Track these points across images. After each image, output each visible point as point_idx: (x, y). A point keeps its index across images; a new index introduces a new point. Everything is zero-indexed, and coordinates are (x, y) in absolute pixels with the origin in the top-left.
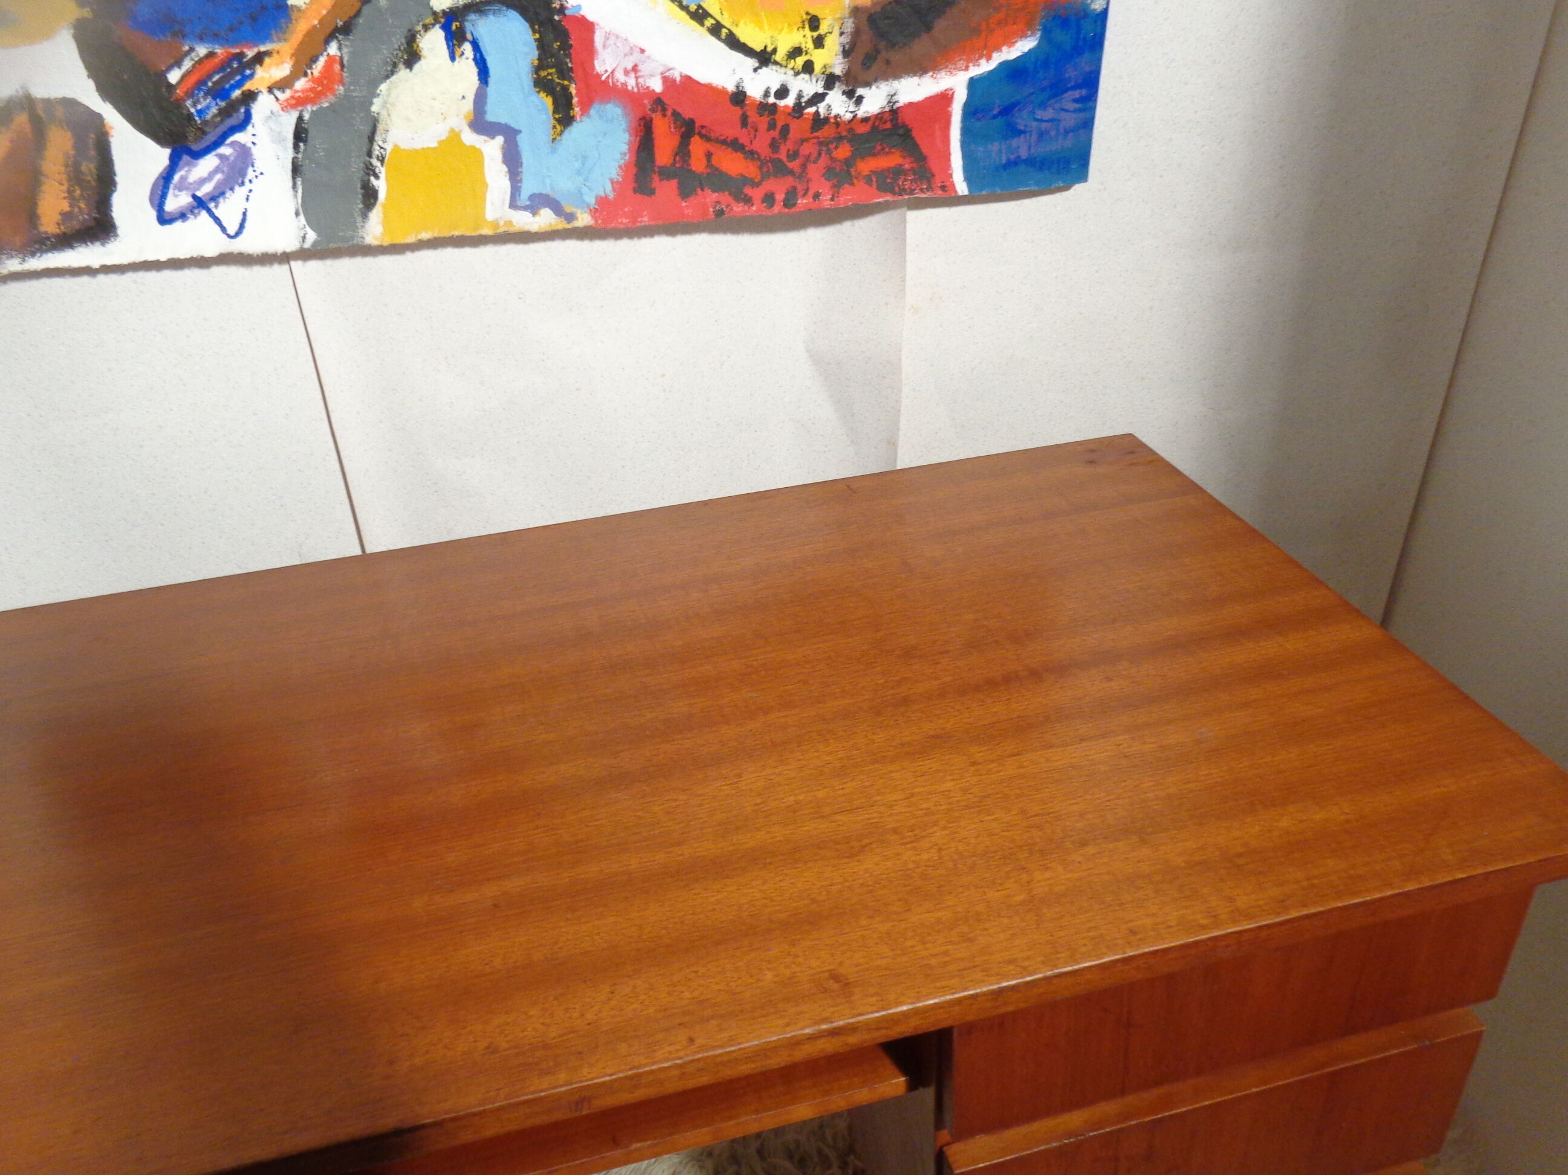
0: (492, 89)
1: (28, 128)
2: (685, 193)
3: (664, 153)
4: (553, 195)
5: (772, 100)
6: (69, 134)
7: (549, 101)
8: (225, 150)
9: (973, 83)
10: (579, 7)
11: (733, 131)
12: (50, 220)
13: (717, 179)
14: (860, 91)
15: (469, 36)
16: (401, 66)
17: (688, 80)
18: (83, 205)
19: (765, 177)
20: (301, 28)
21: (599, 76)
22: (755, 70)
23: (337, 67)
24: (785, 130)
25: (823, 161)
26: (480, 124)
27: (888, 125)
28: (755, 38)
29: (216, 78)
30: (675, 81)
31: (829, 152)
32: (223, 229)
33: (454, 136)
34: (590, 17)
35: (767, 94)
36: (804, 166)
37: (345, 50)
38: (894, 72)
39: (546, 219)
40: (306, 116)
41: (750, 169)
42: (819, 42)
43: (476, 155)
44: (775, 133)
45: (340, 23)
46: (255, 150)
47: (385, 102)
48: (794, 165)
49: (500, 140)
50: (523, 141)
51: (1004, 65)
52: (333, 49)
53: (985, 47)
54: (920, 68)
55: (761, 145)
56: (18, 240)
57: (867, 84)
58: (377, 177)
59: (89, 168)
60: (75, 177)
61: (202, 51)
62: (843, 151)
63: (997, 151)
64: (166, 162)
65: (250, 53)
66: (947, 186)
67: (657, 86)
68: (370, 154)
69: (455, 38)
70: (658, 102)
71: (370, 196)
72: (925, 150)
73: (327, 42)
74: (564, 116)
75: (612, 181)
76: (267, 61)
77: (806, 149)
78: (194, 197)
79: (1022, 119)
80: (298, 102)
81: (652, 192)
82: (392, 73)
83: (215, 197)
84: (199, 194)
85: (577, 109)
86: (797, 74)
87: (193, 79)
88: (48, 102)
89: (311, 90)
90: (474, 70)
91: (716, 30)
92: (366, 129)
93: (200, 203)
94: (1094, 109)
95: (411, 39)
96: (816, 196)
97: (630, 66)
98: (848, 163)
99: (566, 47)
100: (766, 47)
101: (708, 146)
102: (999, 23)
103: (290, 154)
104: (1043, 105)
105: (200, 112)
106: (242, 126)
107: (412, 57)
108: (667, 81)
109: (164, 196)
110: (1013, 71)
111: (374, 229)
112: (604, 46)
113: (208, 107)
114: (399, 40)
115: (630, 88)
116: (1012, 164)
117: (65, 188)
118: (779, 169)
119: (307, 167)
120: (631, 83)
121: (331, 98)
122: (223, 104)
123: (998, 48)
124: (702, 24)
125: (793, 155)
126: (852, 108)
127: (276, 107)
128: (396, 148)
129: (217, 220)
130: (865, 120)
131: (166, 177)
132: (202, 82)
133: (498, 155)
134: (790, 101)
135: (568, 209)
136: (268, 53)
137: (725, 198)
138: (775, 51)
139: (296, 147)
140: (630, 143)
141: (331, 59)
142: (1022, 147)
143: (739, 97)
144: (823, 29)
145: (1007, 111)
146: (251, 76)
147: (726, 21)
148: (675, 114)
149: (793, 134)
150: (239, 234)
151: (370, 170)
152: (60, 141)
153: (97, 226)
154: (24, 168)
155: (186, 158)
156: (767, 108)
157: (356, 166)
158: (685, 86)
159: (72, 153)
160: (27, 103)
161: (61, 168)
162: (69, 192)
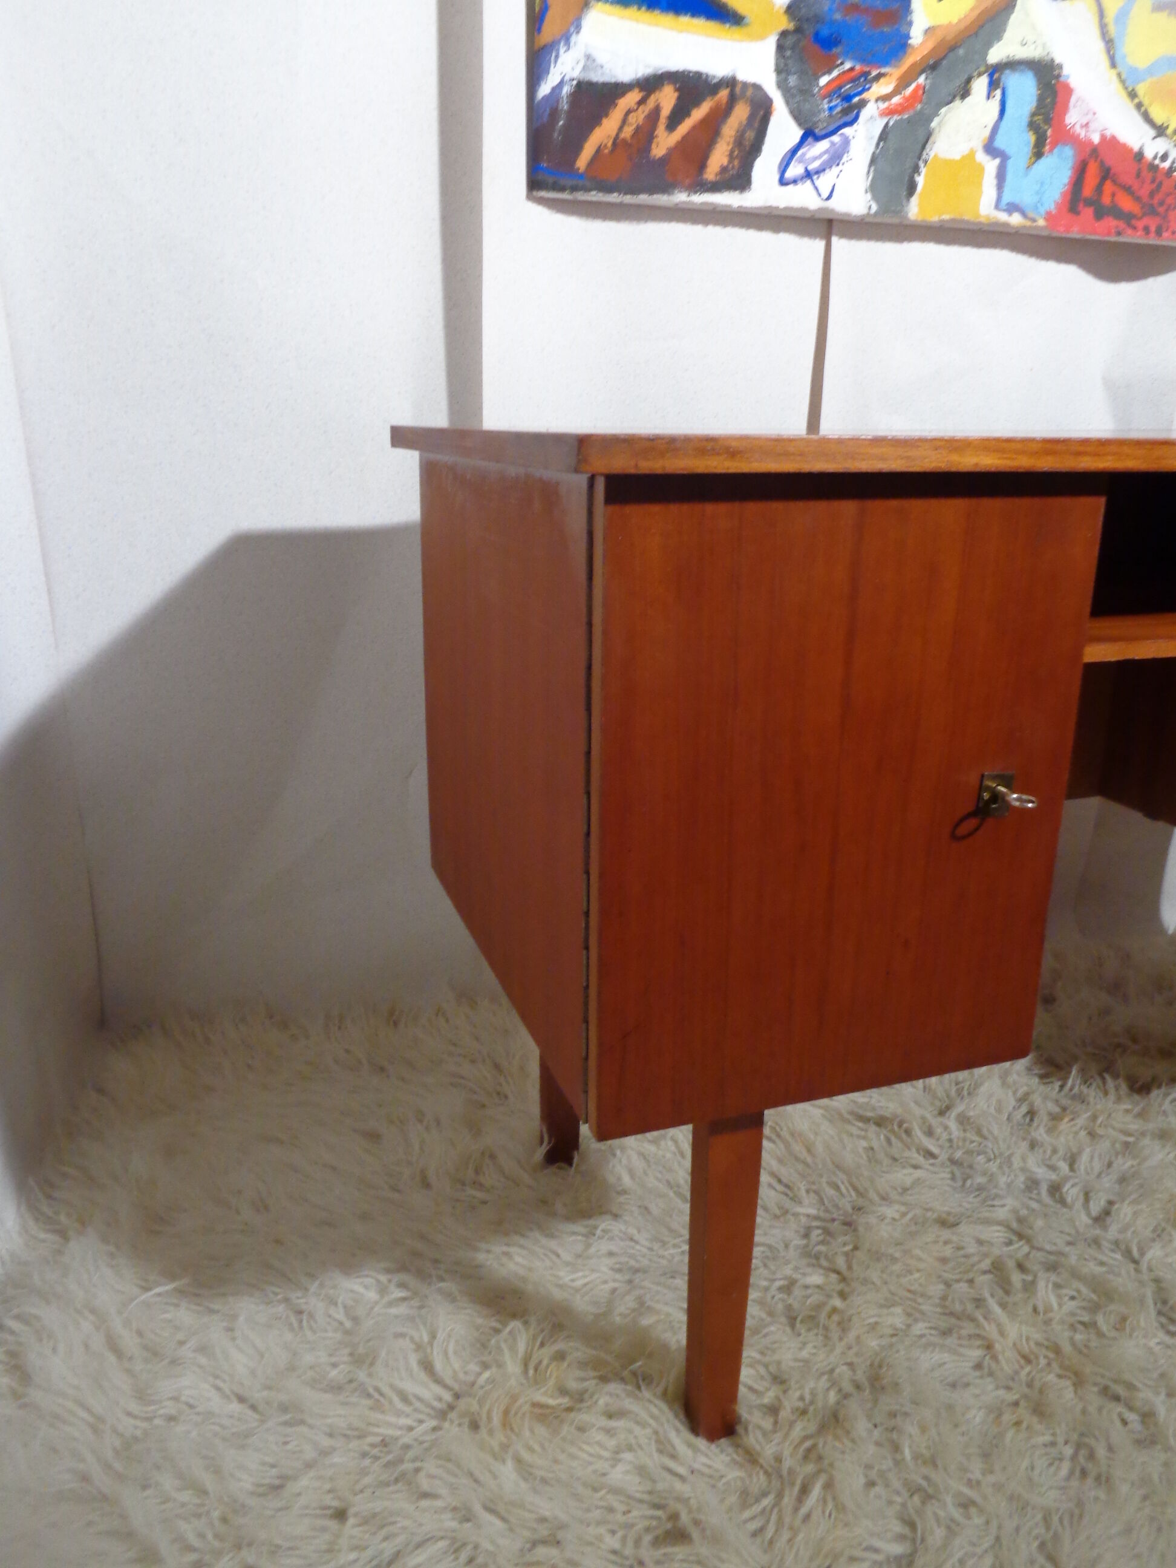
0: (1004, 124)
1: (724, 101)
2: (1099, 215)
3: (1088, 191)
4: (1021, 205)
5: (1157, 162)
6: (749, 109)
7: (1033, 139)
8: (836, 138)
10: (1068, 77)
11: (1128, 179)
12: (712, 171)
13: (1117, 213)
15: (1001, 85)
17: (1114, 139)
18: (736, 162)
19: (1144, 215)
20: (910, 60)
21: (1066, 126)
22: (1154, 138)
23: (921, 92)
24: (1160, 185)
26: (990, 148)
28: (1159, 115)
29: (848, 87)
30: (1106, 138)
32: (820, 195)
33: (971, 154)
34: (1072, 85)
35: (1155, 157)
37: (929, 81)
39: (1016, 222)
40: (891, 124)
41: (1137, 208)
43: (981, 169)
44: (1155, 186)
45: (931, 62)
46: (853, 142)
47: (941, 122)
48: (1161, 210)
49: (997, 161)
50: (1010, 164)
52: (921, 80)
55: (1144, 192)
56: (687, 181)
58: (919, 174)
59: (750, 135)
60: (739, 141)
61: (848, 65)
64: (797, 140)
65: (874, 73)
67: (1096, 139)
68: (919, 158)
69: (993, 85)
70: (1094, 151)
71: (912, 188)
73: (920, 74)
74: (1038, 153)
75: (1055, 201)
76: (882, 80)
77: (1169, 200)
78: (806, 168)
80: (889, 112)
81: (1077, 213)
82: (950, 102)
83: (818, 172)
84: (810, 168)
85: (1047, 148)
87: (834, 85)
88: (745, 85)
89: (901, 105)
90: (997, 108)
91: (1139, 106)
92: (921, 139)
93: (808, 175)
95: (969, 81)
96: (1173, 232)
97: (1085, 123)
99: (1054, 103)
100: (1163, 124)
101: (1115, 188)
103: (871, 149)
105: (830, 108)
106: (850, 123)
107: (965, 92)
108: (1103, 137)
109: (788, 164)
111: (915, 210)
112: (1074, 106)
113: (836, 106)
114: (959, 81)
115: (1081, 137)
117: (730, 147)
118: (1151, 211)
119: (879, 161)
120: (1082, 135)
121: (911, 112)
122: (846, 105)
124: (1132, 101)
125: (1162, 203)
127: (875, 113)
128: (936, 156)
129: (816, 189)
131: (794, 151)
132: (838, 89)
133: (994, 172)
134: (1166, 165)
135: (1031, 214)
136: (884, 75)
137: (1122, 225)
138: (1167, 127)
139: (878, 145)
140: (1071, 178)
141: (918, 87)
143: (1140, 155)
146: (869, 89)
147: (1146, 102)
148: (1102, 162)
149: (1164, 189)
150: (829, 198)
151: (916, 170)
152: (741, 113)
153: (739, 179)
154: (711, 127)
155: (810, 139)
156: (1153, 168)
157: (909, 164)
158: (1111, 143)
159: (745, 122)
160: (730, 83)
161: (733, 133)
162: (732, 152)
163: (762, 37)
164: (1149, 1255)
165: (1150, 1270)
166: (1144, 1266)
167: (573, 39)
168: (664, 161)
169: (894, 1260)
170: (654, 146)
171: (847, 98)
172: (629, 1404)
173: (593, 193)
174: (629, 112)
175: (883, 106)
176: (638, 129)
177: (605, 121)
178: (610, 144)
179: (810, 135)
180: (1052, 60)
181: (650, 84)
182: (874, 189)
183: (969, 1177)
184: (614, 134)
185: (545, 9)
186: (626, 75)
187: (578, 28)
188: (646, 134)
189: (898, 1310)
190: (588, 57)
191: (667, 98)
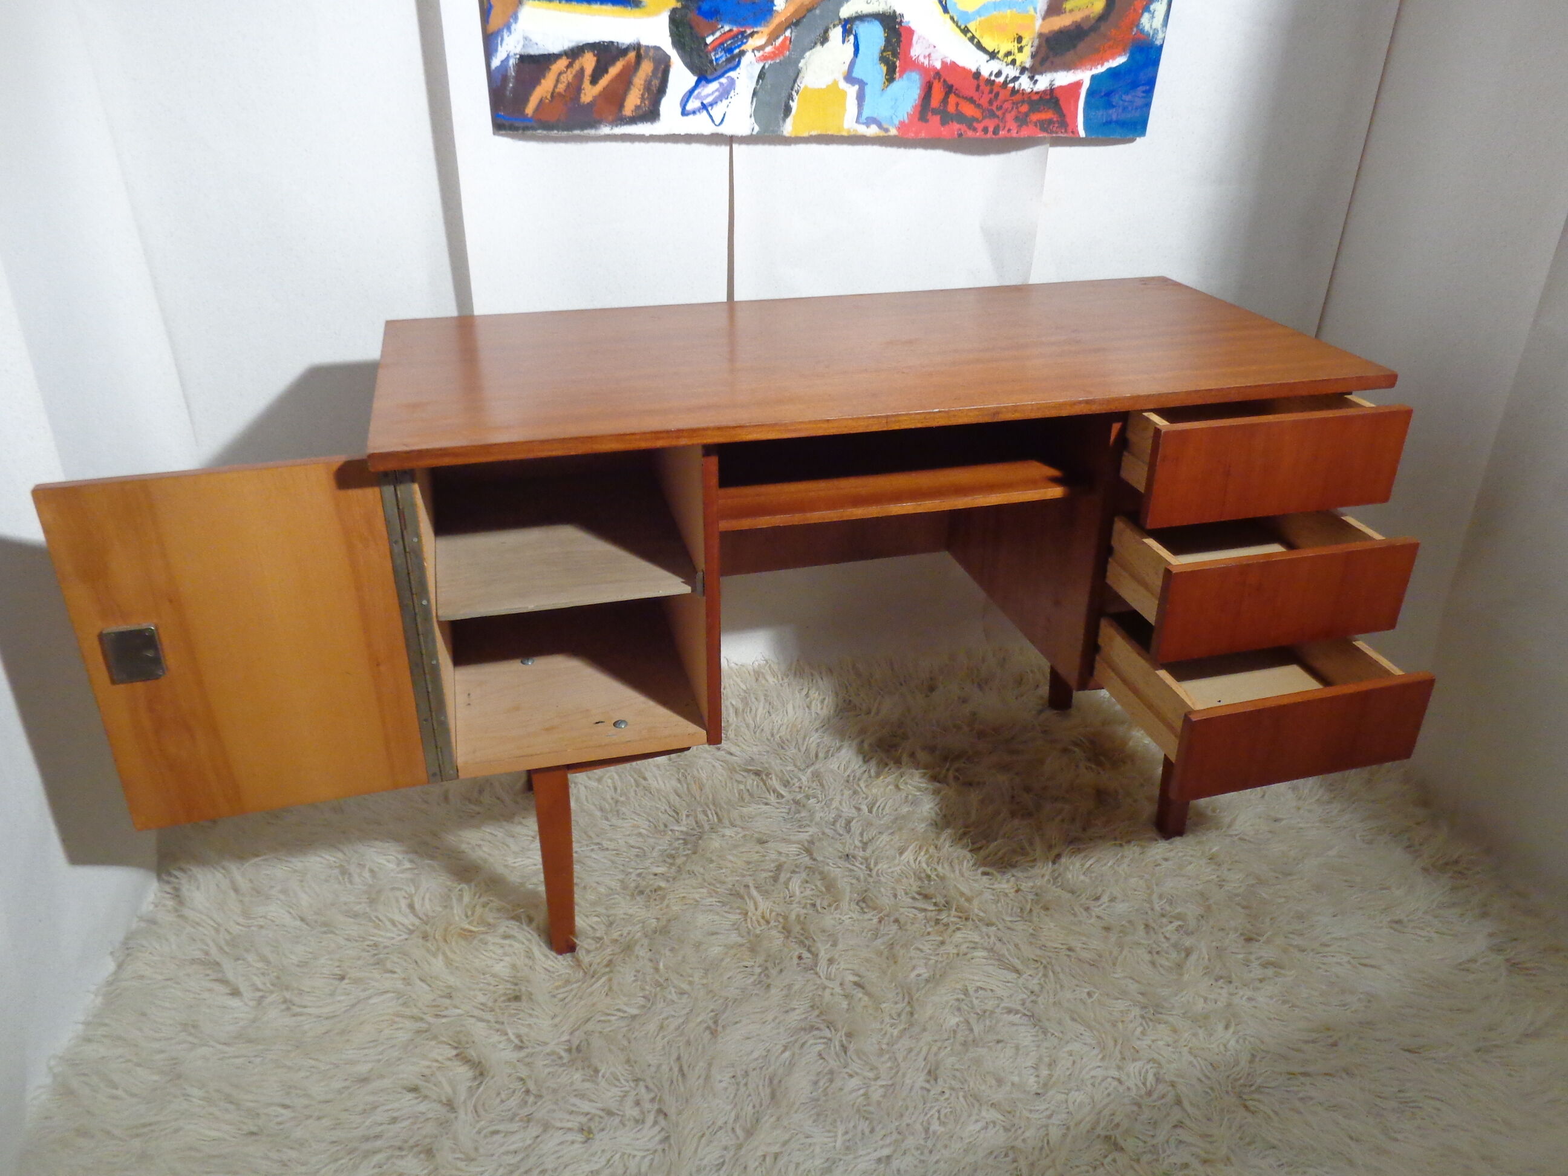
0: (858, 60)
1: (633, 60)
2: (943, 123)
3: (935, 101)
4: (879, 118)
5: (993, 78)
6: (652, 65)
7: (884, 69)
8: (723, 80)
9: (1093, 77)
10: (909, 22)
11: (971, 92)
12: (629, 109)
13: (960, 117)
14: (1037, 77)
15: (853, 32)
16: (819, 44)
17: (953, 64)
18: (647, 102)
19: (984, 118)
20: (776, 21)
21: (911, 58)
22: (987, 61)
23: (788, 42)
24: (997, 94)
25: (1014, 113)
26: (849, 78)
27: (1048, 97)
28: (990, 45)
29: (729, 42)
30: (947, 63)
31: (1017, 108)
32: (713, 121)
33: (835, 83)
34: (913, 28)
35: (991, 74)
36: (1004, 114)
37: (793, 34)
38: (1054, 68)
39: (873, 131)
40: (767, 66)
41: (977, 113)
42: (1020, 50)
43: (844, 94)
44: (992, 96)
45: (794, 21)
46: (737, 82)
47: (807, 62)
48: (999, 113)
49: (857, 87)
50: (868, 90)
51: (1110, 69)
52: (788, 33)
53: (1102, 59)
54: (1068, 67)
55: (984, 101)
56: (610, 118)
57: (1041, 73)
58: (793, 101)
59: (656, 83)
60: (648, 87)
61: (727, 28)
62: (1024, 108)
63: (1101, 115)
64: (693, 84)
65: (749, 32)
66: (1075, 131)
67: (938, 65)
68: (792, 89)
69: (847, 32)
70: (938, 74)
71: (788, 110)
72: (1065, 111)
73: (786, 29)
74: (890, 77)
75: (908, 113)
76: (756, 36)
77: (1006, 105)
78: (702, 103)
79: (1115, 99)
80: (765, 58)
81: (927, 121)
82: (814, 47)
83: (711, 105)
84: (705, 102)
85: (897, 74)
86: (1007, 65)
87: (718, 42)
88: (648, 48)
89: (773, 52)
90: (852, 49)
91: (972, 39)
92: (793, 75)
93: (704, 107)
94: (1151, 97)
95: (826, 31)
96: (1009, 130)
97: (927, 54)
98: (1027, 115)
99: (899, 42)
100: (994, 50)
101: (958, 99)
102: (1110, 47)
103: (754, 85)
104: (1127, 93)
105: (717, 59)
106: (734, 68)
107: (824, 39)
108: (944, 63)
109: (687, 101)
110: (1113, 73)
111: (788, 128)
112: (917, 43)
113: (721, 57)
114: (820, 31)
115: (925, 65)
116: (1109, 123)
117: (641, 93)
118: (993, 115)
119: (760, 94)
120: (926, 62)
121: (782, 57)
122: (729, 56)
123: (1107, 60)
124: (966, 35)
125: (1000, 108)
126: (1032, 86)
127: (753, 59)
128: (806, 87)
129: (711, 116)
130: (1037, 93)
131: (691, 92)
132: (722, 44)
133: (854, 95)
134: (1001, 79)
135: (885, 126)
136: (757, 32)
137: (963, 127)
138: (998, 52)
139: (758, 82)
140: (920, 94)
141: (786, 38)
142: (1114, 114)
143: (977, 75)
144: (1024, 43)
145: (1108, 94)
146: (746, 43)
147: (977, 35)
148: (945, 81)
149: (1001, 97)
150: (720, 124)
151: (790, 97)
152: (646, 68)
153: (651, 114)
154: (625, 81)
155: (703, 82)
156: (990, 82)
157: (784, 94)
158: (952, 68)
159: (650, 74)
160: (637, 47)
161: (642, 82)
162: (643, 95)
163: (656, 13)
164: (879, 866)
165: (878, 875)
166: (874, 873)
167: (513, 27)
168: (590, 105)
169: (712, 861)
170: (582, 95)
171: (729, 50)
172: (515, 932)
173: (539, 131)
174: (560, 74)
175: (758, 54)
176: (569, 85)
177: (543, 81)
178: (549, 97)
179: (703, 78)
180: (894, 12)
181: (574, 53)
182: (757, 114)
183: (799, 812)
184: (551, 90)
185: (490, 7)
186: (555, 48)
187: (516, 19)
188: (576, 87)
189: (704, 890)
190: (526, 38)
191: (589, 62)
